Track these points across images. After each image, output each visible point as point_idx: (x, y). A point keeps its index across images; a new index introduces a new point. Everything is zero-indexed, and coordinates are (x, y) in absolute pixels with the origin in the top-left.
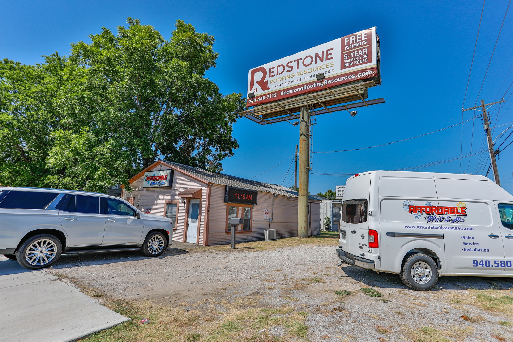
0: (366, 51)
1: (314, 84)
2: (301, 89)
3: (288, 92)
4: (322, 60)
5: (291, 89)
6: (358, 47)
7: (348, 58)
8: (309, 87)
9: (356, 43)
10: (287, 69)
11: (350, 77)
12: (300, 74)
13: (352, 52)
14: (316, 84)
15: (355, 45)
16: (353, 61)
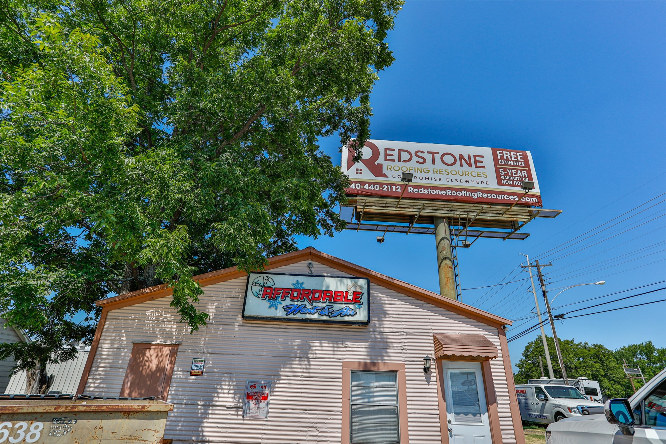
0: (526, 174)
1: (463, 192)
2: (443, 193)
3: (421, 191)
4: (470, 165)
5: (426, 187)
6: (515, 166)
7: (505, 175)
8: (454, 194)
9: (511, 160)
10: (415, 158)
11: (511, 198)
12: (438, 172)
13: (509, 169)
14: (465, 193)
15: (511, 163)
16: (513, 181)
